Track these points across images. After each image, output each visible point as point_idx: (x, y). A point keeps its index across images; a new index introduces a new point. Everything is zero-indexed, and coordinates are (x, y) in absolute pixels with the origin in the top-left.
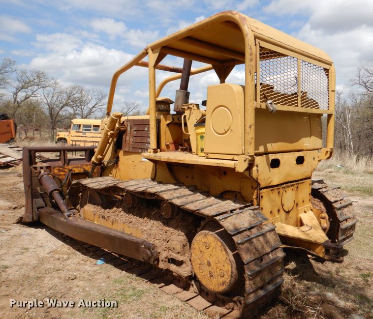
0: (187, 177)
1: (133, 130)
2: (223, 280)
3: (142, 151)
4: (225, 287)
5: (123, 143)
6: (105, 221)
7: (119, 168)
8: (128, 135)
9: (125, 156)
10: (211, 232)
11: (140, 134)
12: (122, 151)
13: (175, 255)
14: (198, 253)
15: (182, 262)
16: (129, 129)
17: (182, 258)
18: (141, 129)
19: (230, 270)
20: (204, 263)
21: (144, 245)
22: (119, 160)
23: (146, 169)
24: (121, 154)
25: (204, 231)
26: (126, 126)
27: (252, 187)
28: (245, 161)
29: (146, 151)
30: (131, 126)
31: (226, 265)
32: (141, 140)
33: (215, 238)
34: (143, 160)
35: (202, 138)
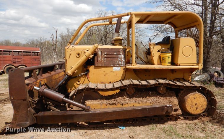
0: (146, 76)
2: (203, 108)
3: (114, 65)
4: (203, 110)
5: (95, 62)
6: (114, 106)
7: (89, 76)
8: (100, 57)
9: (96, 69)
10: (196, 93)
11: (110, 56)
12: (93, 66)
13: (175, 107)
14: (190, 102)
15: (178, 109)
16: (100, 53)
17: (178, 107)
18: (111, 54)
19: (206, 104)
20: (194, 105)
21: (166, 107)
22: (89, 72)
23: (117, 75)
24: (91, 68)
25: (193, 93)
26: (97, 52)
27: (189, 75)
28: (202, 65)
29: (117, 66)
30: (101, 52)
31: (204, 102)
32: (112, 59)
33: (199, 94)
34: (114, 70)
35: (169, 58)
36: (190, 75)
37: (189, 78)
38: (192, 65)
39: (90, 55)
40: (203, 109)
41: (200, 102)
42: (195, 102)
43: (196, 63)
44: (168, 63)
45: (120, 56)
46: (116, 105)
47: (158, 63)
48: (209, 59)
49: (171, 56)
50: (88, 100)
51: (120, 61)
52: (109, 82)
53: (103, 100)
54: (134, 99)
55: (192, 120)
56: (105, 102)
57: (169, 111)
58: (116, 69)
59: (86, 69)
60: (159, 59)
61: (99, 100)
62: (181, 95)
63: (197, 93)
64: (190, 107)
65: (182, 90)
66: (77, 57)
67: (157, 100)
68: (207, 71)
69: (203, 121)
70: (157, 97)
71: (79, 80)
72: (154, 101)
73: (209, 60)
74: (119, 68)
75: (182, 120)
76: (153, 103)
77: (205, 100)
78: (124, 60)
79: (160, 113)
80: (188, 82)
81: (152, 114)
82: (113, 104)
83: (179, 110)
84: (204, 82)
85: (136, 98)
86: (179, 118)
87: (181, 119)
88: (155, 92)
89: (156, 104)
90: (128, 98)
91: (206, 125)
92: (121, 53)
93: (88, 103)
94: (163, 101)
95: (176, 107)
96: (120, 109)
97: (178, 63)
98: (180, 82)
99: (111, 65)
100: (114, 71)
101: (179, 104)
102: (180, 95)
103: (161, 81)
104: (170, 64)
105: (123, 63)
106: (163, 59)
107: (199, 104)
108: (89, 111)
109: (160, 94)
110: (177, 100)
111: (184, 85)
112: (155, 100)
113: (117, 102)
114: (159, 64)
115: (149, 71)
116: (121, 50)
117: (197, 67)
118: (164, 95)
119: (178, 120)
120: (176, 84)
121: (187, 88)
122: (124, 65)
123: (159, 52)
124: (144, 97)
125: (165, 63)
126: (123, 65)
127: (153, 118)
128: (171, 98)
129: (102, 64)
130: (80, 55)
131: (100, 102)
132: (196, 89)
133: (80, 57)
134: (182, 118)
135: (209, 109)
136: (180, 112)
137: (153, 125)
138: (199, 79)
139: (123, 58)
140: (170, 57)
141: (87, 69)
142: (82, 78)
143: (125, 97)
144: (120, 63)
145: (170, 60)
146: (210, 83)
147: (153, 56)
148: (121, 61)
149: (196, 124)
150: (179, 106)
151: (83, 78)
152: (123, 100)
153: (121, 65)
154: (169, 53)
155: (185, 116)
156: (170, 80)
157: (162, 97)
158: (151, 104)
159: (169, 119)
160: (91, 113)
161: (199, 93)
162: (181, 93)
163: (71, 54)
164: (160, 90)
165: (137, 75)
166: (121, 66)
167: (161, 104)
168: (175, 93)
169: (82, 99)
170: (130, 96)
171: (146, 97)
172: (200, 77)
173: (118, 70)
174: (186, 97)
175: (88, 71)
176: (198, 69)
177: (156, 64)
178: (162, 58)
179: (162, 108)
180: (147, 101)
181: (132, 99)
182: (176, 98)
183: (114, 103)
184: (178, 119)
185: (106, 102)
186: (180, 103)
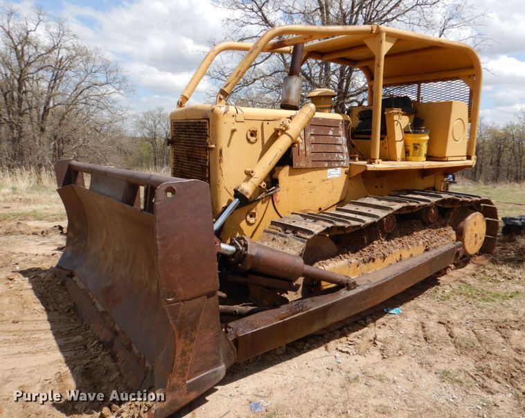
1: (309, 134)
2: (481, 241)
3: (331, 164)
5: (294, 155)
6: (371, 264)
7: (278, 198)
9: (292, 177)
10: (477, 213)
11: (321, 140)
12: (288, 168)
14: (470, 233)
18: (322, 133)
19: (485, 232)
20: (473, 237)
22: (278, 186)
23: (333, 189)
24: (283, 174)
25: (473, 214)
29: (336, 165)
32: (325, 148)
33: (480, 215)
34: (329, 177)
38: (460, 158)
40: (481, 243)
42: (475, 230)
43: (465, 154)
45: (339, 139)
46: (374, 260)
47: (401, 156)
51: (339, 153)
58: (333, 173)
64: (469, 243)
66: (248, 141)
71: (254, 211)
72: (427, 240)
74: (339, 170)
77: (484, 225)
78: (346, 150)
82: (369, 260)
92: (341, 133)
97: (446, 155)
99: (325, 163)
100: (329, 179)
105: (345, 158)
106: (416, 148)
107: (478, 234)
108: (355, 288)
112: (428, 236)
113: (374, 254)
116: (341, 123)
124: (408, 235)
125: (419, 156)
126: (347, 162)
129: (308, 162)
130: (257, 136)
131: (345, 260)
133: (255, 141)
139: (345, 145)
140: (426, 143)
141: (274, 176)
142: (260, 203)
143: (381, 238)
144: (341, 157)
148: (342, 153)
151: (263, 203)
153: (342, 163)
158: (424, 246)
161: (480, 213)
163: (233, 131)
166: (341, 167)
173: (336, 175)
174: (464, 224)
178: (413, 145)
182: (451, 228)
183: (372, 256)
185: (353, 257)
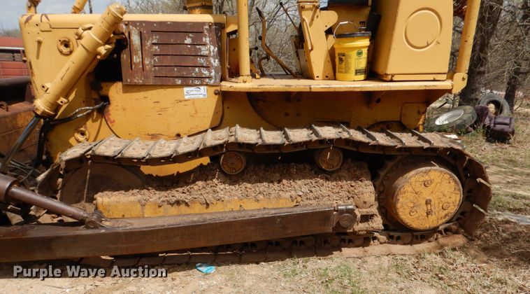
0: (287, 114)
1: (149, 43)
2: (446, 212)
3: (187, 81)
4: (447, 218)
5: (124, 69)
6: (183, 208)
7: (111, 117)
8: (137, 54)
9: (129, 94)
10: (432, 168)
11: (170, 50)
12: (119, 85)
13: (364, 210)
14: (410, 196)
15: (372, 216)
16: (135, 39)
17: (374, 210)
18: (172, 41)
19: (458, 200)
20: (421, 205)
21: (337, 211)
22: (109, 104)
23: (196, 112)
24: (115, 91)
25: (424, 169)
26: (127, 34)
27: (419, 113)
28: (463, 79)
29: (197, 82)
30: (141, 34)
31: (454, 197)
32: (176, 61)
33: (441, 171)
34: (186, 97)
35: (360, 54)
36: (421, 111)
37: (419, 120)
38: (431, 77)
39: (99, 45)
40: (446, 215)
41: (442, 196)
42: (426, 194)
43: (446, 70)
44: (357, 72)
45: (204, 51)
46: (187, 204)
47: (324, 72)
48: (481, 66)
49: (369, 47)
50: (102, 192)
51: (202, 67)
52: (174, 135)
53: (149, 190)
54: (244, 187)
55: (411, 243)
56: (154, 196)
57: (344, 223)
59: (99, 94)
60: (329, 59)
61: (135, 191)
62: (385, 175)
63: (437, 167)
64: (408, 211)
65: (391, 158)
66: (61, 52)
67: (311, 191)
68: (472, 100)
69: (442, 247)
70: (313, 181)
71: (82, 129)
72: (301, 194)
73: (482, 69)
74: (203, 89)
75: (381, 243)
76: (299, 199)
77: (455, 189)
78: (216, 63)
79: (317, 229)
80: (414, 134)
81: (291, 233)
82: (178, 203)
83: (375, 218)
84: (459, 129)
85: (249, 185)
86: (375, 238)
87: (378, 240)
88: (307, 167)
89: (307, 202)
90: (224, 183)
91: (448, 260)
92: (207, 40)
93: (103, 198)
94: (330, 193)
95: (367, 210)
96: (195, 219)
97: (388, 72)
98: (388, 134)
99: (177, 80)
100: (189, 100)
101: (378, 199)
102: (382, 174)
103: (328, 132)
104: (362, 77)
105: (213, 74)
106: (341, 60)
107: (436, 202)
108: (96, 227)
109: (324, 171)
110: (372, 188)
111: (399, 146)
112: (305, 189)
113: (189, 197)
114: (327, 78)
115: (298, 101)
116: (208, 27)
117: (446, 84)
118: (334, 175)
119: (372, 242)
120: (373, 143)
121: (408, 153)
122: (218, 80)
123: (331, 37)
124: (272, 182)
125: (346, 72)
126: (216, 80)
127: (299, 240)
128: (353, 184)
129: (146, 77)
130: (71, 47)
131: (140, 196)
132: (435, 157)
133: (71, 52)
134: (383, 238)
135: (463, 214)
136: (378, 223)
137: (297, 260)
138: (447, 122)
139: (213, 57)
140: (365, 51)
141: (103, 93)
142: (90, 121)
143: (214, 180)
144: (206, 73)
145: (362, 63)
146: (473, 132)
147: (310, 48)
148: (207, 67)
149: (419, 256)
150: (376, 205)
151: (93, 121)
152: (209, 189)
153: (207, 80)
154: (363, 37)
155: (392, 234)
156: (359, 129)
157: (327, 179)
158: (293, 201)
159: (345, 242)
160: (103, 234)
161: (442, 169)
162: (388, 169)
163: (39, 43)
164: (324, 161)
165: (259, 112)
166: (207, 85)
167: (321, 203)
168: (369, 168)
169: (86, 187)
170: (233, 179)
171: (279, 182)
172: (451, 117)
173: (200, 96)
174: (400, 181)
175: (106, 99)
176: (450, 91)
177: (320, 75)
178: (339, 54)
179: (324, 216)
180: (281, 193)
181: (237, 186)
182: (369, 183)
183: (183, 198)
184: (370, 241)
185: (157, 196)
186: (381, 197)
